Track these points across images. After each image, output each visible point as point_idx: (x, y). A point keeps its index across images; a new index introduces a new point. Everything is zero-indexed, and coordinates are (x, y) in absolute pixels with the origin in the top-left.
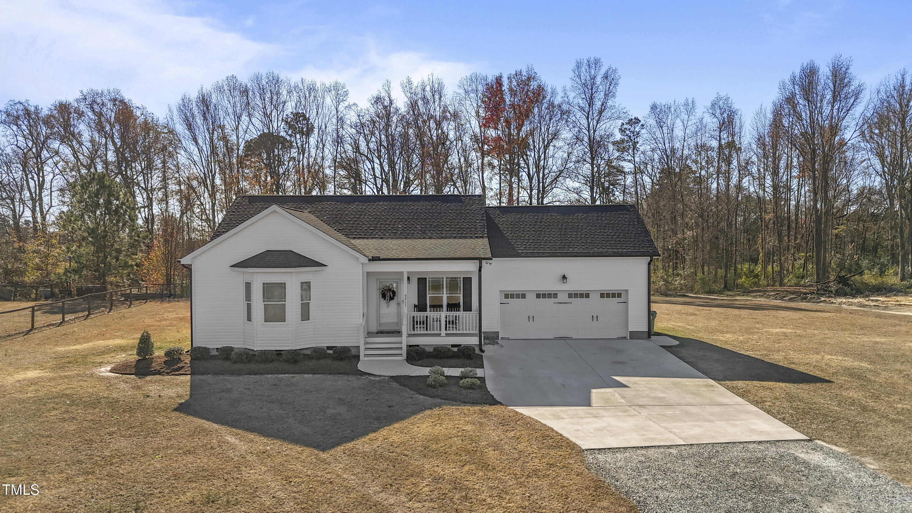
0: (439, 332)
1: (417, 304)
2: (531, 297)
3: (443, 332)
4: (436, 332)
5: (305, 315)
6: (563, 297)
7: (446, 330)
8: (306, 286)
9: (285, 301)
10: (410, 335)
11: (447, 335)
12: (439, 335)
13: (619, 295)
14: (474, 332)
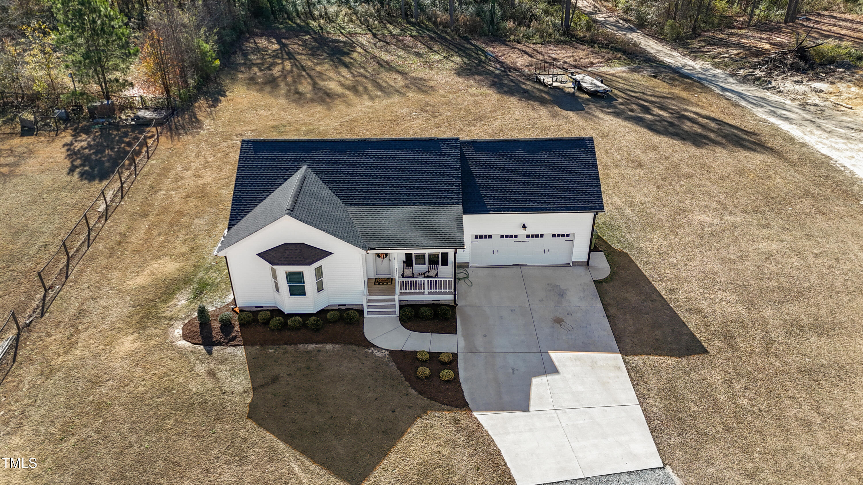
0: (423, 291)
2: (496, 237)
3: (426, 291)
4: (420, 291)
5: (320, 288)
6: (522, 238)
7: (428, 289)
8: (319, 272)
9: (304, 283)
10: (401, 294)
11: (430, 293)
12: (423, 293)
13: (568, 235)
14: (450, 291)
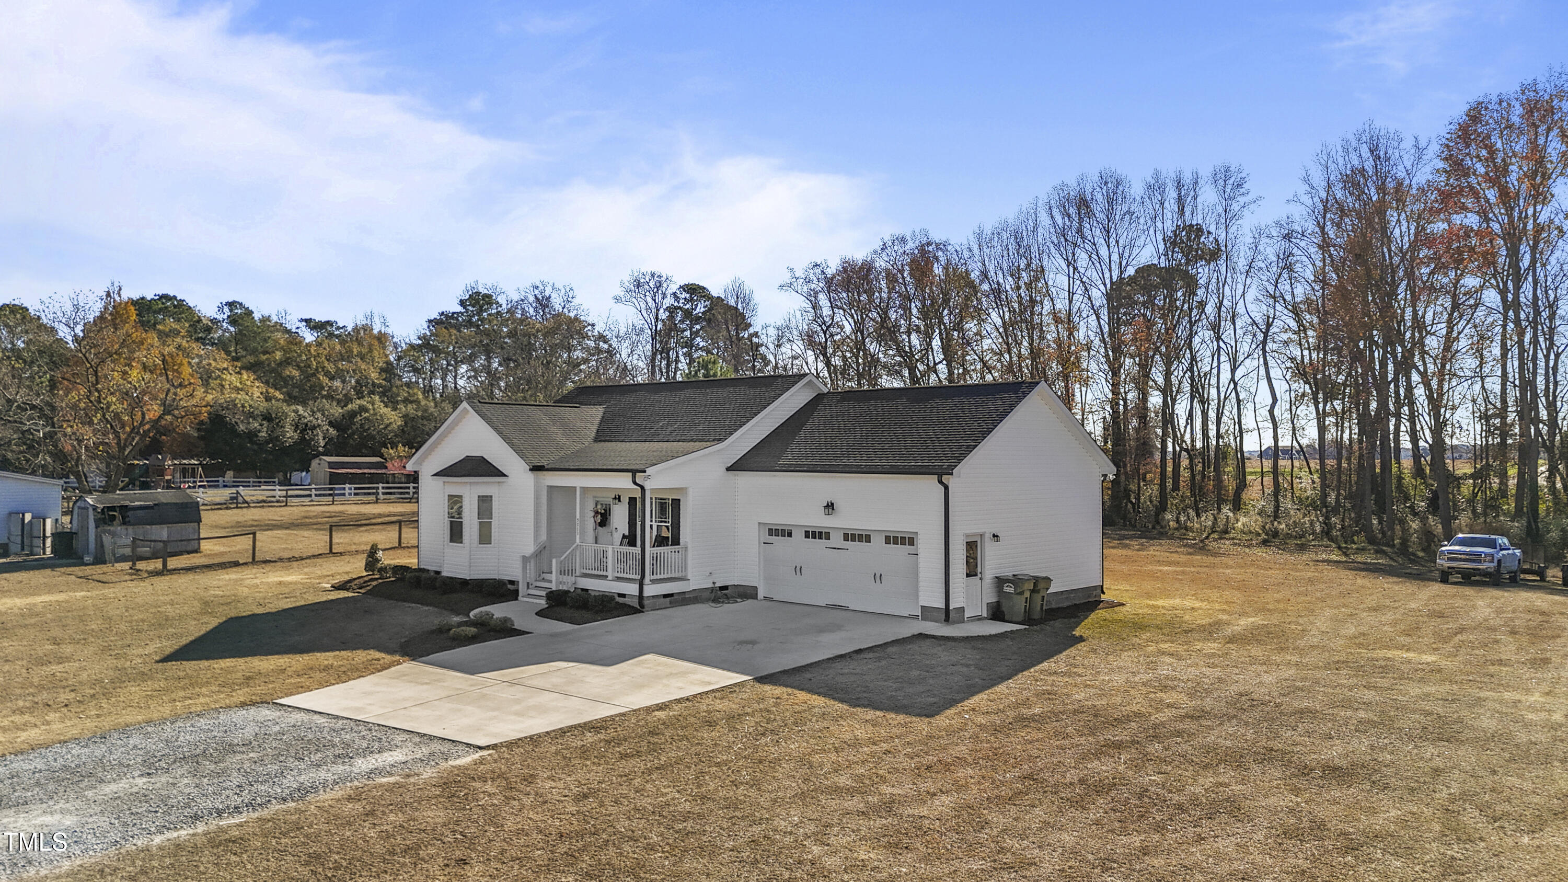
1: (627, 534)
2: (798, 535)
3: (611, 573)
5: (484, 539)
6: (837, 539)
8: (485, 502)
9: (462, 518)
10: (582, 575)
11: (616, 578)
12: (606, 578)
13: (910, 541)
14: (634, 577)
